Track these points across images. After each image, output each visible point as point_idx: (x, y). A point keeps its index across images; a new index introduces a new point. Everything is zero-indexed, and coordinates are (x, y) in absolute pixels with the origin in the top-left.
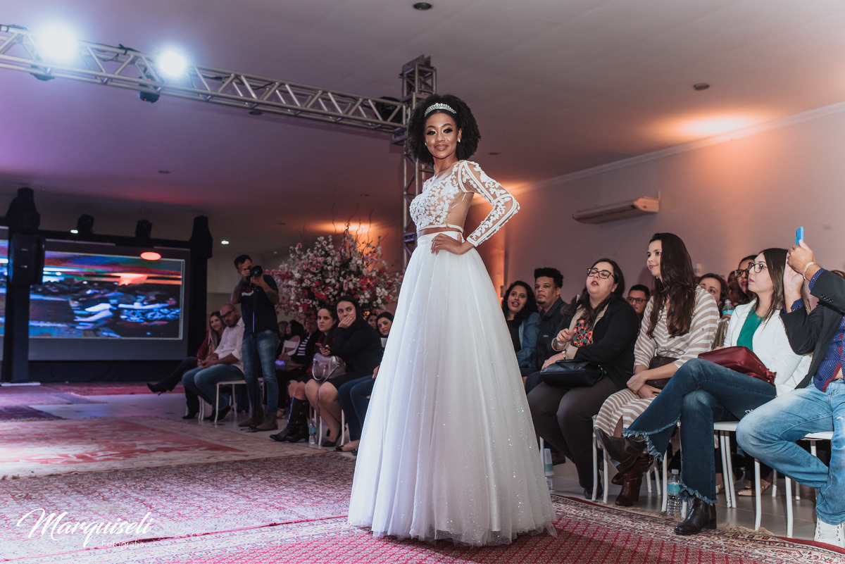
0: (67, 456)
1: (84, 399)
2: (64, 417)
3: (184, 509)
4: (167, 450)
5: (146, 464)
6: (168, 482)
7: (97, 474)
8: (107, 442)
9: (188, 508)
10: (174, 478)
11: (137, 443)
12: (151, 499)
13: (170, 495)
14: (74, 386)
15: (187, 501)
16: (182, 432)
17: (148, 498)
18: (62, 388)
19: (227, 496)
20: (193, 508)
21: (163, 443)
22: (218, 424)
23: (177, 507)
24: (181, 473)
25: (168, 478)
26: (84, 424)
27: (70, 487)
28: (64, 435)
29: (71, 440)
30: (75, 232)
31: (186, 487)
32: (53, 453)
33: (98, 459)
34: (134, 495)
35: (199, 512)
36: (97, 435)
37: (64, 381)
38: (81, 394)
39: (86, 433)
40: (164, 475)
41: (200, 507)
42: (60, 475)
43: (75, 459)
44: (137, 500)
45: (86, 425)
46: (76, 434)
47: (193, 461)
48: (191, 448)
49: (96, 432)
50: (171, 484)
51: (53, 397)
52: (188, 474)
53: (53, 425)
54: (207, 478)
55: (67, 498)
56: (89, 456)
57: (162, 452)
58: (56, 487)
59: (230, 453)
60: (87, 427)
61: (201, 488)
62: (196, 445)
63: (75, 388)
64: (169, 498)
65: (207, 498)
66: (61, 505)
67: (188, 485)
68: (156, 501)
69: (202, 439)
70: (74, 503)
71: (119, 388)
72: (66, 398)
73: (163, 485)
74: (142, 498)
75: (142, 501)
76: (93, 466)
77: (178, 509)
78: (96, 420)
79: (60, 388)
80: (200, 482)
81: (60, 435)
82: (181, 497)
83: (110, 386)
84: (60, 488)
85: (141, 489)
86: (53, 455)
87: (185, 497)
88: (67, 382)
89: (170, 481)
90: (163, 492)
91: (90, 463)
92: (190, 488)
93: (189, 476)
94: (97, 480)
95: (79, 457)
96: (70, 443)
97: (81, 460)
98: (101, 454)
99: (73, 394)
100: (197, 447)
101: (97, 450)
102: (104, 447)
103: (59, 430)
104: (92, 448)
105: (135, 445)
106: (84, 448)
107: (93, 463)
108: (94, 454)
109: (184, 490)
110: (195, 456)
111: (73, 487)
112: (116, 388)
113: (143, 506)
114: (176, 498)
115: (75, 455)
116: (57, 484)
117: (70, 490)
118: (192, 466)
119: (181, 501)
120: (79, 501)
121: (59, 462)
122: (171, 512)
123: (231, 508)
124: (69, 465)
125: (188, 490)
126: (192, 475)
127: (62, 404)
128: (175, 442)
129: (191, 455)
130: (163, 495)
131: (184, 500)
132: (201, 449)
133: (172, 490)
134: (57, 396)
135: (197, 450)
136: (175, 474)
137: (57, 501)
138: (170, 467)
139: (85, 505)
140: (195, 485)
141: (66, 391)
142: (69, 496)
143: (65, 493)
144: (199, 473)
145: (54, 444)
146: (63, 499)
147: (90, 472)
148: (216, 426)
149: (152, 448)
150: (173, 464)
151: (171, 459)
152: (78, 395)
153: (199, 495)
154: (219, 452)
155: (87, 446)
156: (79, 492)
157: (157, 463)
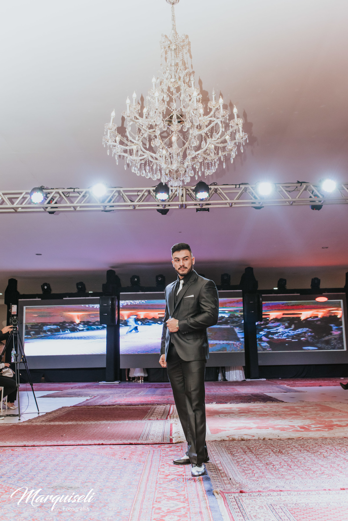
0: (294, 426)
1: (293, 390)
2: (285, 401)
5: (343, 434)
7: (315, 439)
8: (315, 418)
11: (333, 419)
14: (285, 381)
18: (279, 382)
26: (297, 406)
27: (301, 447)
28: (289, 413)
29: (293, 416)
30: (276, 289)
32: (286, 424)
33: (312, 429)
34: (342, 455)
36: (308, 413)
37: (279, 378)
38: (291, 386)
39: (301, 412)
42: (294, 439)
43: (299, 429)
44: (344, 459)
45: (299, 406)
46: (295, 412)
49: (306, 411)
51: (275, 388)
53: (281, 406)
55: (302, 455)
56: (307, 427)
58: (294, 446)
60: (300, 408)
63: (285, 382)
66: (300, 459)
70: (307, 458)
71: (311, 382)
72: (282, 389)
76: (311, 434)
78: (304, 403)
79: (277, 382)
81: (286, 413)
83: (305, 381)
84: (296, 448)
85: (345, 452)
86: (286, 425)
88: (280, 378)
91: (309, 432)
94: (316, 443)
95: (302, 427)
96: (293, 418)
97: (303, 430)
98: (313, 426)
99: (285, 386)
101: (310, 423)
102: (314, 422)
103: (284, 410)
104: (307, 422)
105: (332, 421)
106: (303, 422)
107: (311, 432)
108: (309, 426)
111: (304, 448)
112: (309, 382)
115: (298, 426)
116: (294, 444)
117: (302, 449)
120: (310, 457)
121: (290, 430)
124: (297, 432)
127: (281, 392)
134: (277, 387)
137: (297, 456)
139: (314, 460)
141: (281, 384)
142: (303, 453)
143: (300, 451)
145: (285, 418)
146: (300, 455)
147: (311, 438)
149: (343, 423)
152: (289, 387)
155: (304, 421)
156: (308, 451)
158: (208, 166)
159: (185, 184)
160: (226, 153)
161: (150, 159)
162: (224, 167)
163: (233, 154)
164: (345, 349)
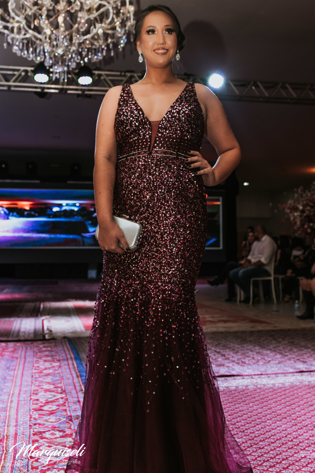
3: (244, 358)
4: (225, 322)
5: (214, 330)
6: (231, 342)
9: (246, 358)
10: (234, 339)
11: (207, 316)
12: (223, 352)
15: (245, 354)
16: (231, 310)
17: (222, 351)
19: (268, 352)
20: (249, 358)
21: (222, 317)
23: (240, 357)
24: (237, 337)
25: (230, 339)
31: (242, 346)
34: (213, 348)
35: (254, 361)
40: (227, 337)
41: (253, 358)
44: (216, 351)
47: (243, 329)
48: (240, 321)
50: (233, 343)
54: (253, 340)
57: (222, 322)
59: (264, 325)
61: (251, 346)
62: (242, 318)
65: (257, 353)
67: (243, 344)
68: (227, 353)
69: (245, 315)
73: (228, 343)
74: (218, 350)
75: (219, 353)
77: (240, 359)
80: (250, 342)
82: (241, 351)
85: (216, 345)
89: (232, 340)
90: (230, 348)
92: (245, 345)
93: (242, 338)
100: (243, 320)
105: (205, 318)
110: (243, 326)
113: (220, 356)
114: (238, 352)
118: (243, 332)
119: (241, 354)
122: (237, 360)
123: (273, 360)
125: (244, 347)
128: (228, 316)
129: (240, 325)
131: (243, 353)
132: (246, 321)
133: (234, 347)
135: (243, 322)
136: (234, 337)
138: (229, 332)
140: (247, 344)
144: (248, 337)
148: (251, 307)
149: (216, 320)
150: (231, 330)
151: (229, 327)
153: (251, 351)
154: (257, 324)
157: (221, 330)
158: (96, 51)
159: (71, 69)
160: (115, 40)
161: (33, 39)
162: (112, 54)
163: (122, 42)
164: (221, 248)
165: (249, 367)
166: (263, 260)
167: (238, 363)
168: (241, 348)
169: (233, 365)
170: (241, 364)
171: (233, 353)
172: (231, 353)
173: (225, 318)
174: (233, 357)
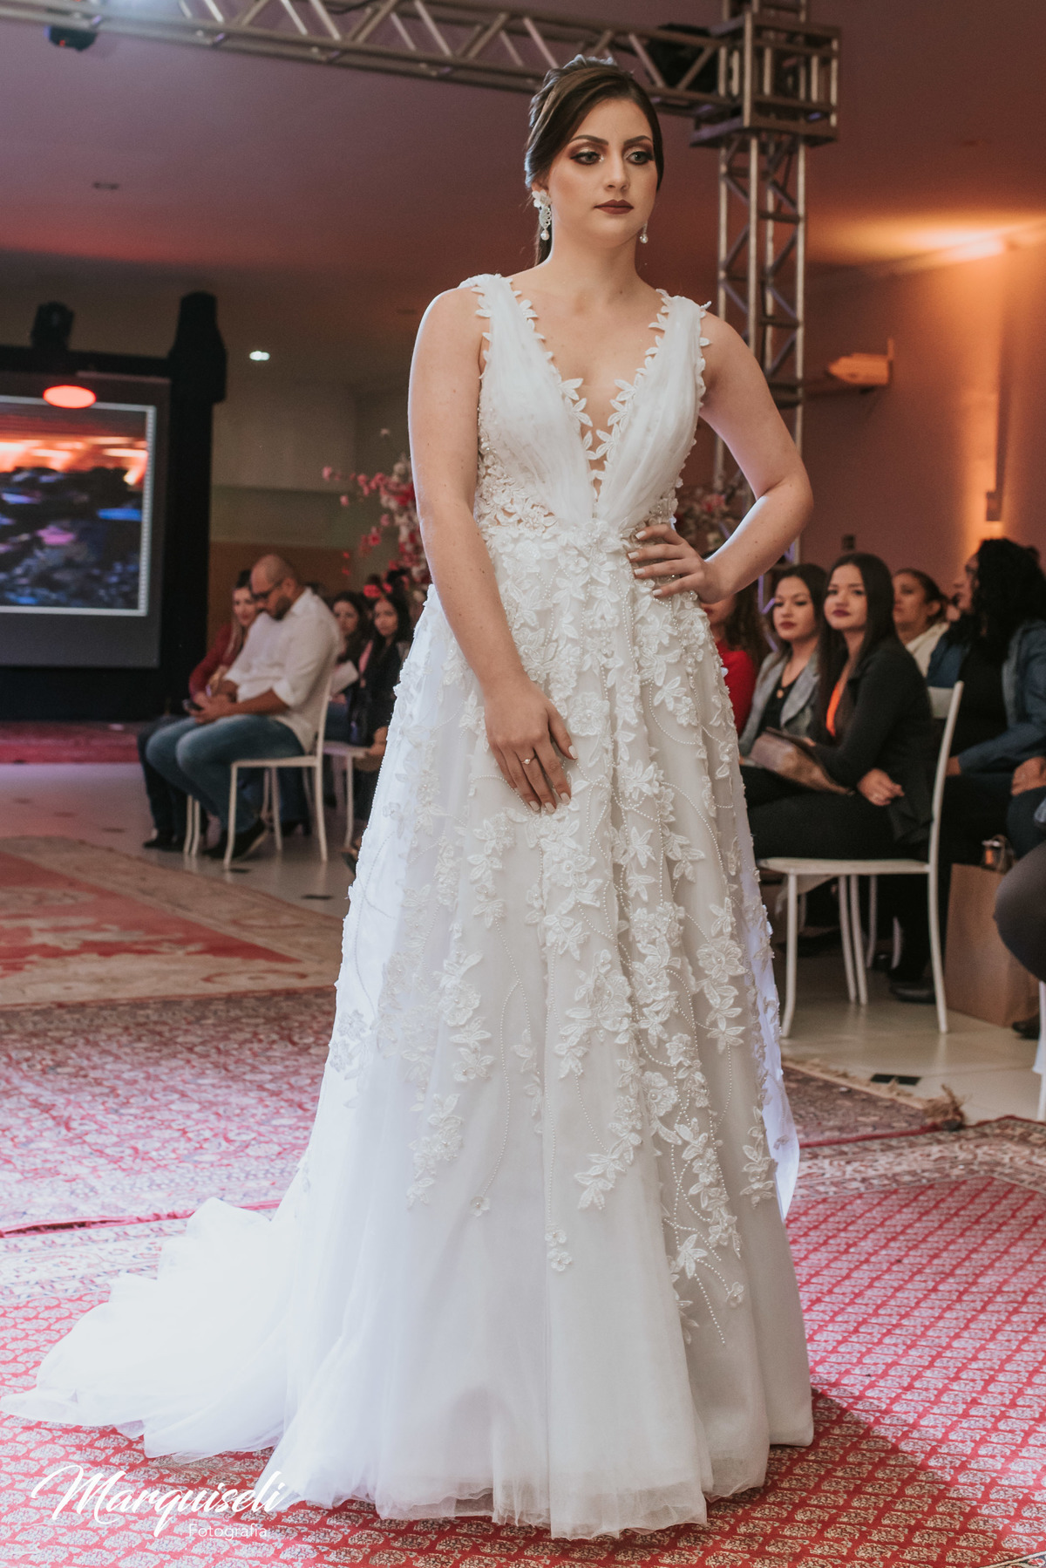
3: (147, 1135)
4: (107, 950)
6: (109, 1053)
9: (155, 1133)
10: (124, 1039)
12: (69, 1101)
13: (113, 1090)
15: (155, 1113)
16: (144, 892)
17: (60, 1099)
19: (250, 1100)
20: (167, 1134)
21: (96, 928)
22: (234, 871)
23: (131, 1128)
24: (139, 1025)
25: (110, 1037)
31: (151, 1070)
34: (28, 1087)
35: (182, 1145)
40: (98, 1030)
41: (184, 1132)
44: (35, 1102)
47: (168, 988)
48: (165, 948)
50: (117, 1058)
52: (158, 1028)
54: (203, 1043)
57: (95, 956)
59: (261, 964)
61: (187, 1073)
62: (179, 935)
64: (111, 1102)
65: (205, 1106)
67: (157, 1063)
68: (84, 1108)
69: (192, 916)
73: (96, 1059)
74: (46, 1096)
75: (48, 1107)
77: (132, 1136)
80: (186, 1055)
82: (141, 1099)
85: (44, 1071)
87: (150, 1102)
89: (114, 1047)
90: (98, 1082)
92: (162, 1070)
93: (160, 1034)
100: (182, 943)
105: (29, 931)
109: (148, 1078)
110: (175, 972)
113: (49, 1124)
114: (126, 1104)
118: (168, 1003)
119: (138, 1112)
122: (115, 1145)
123: (260, 1139)
125: (157, 1078)
126: (165, 1029)
128: (127, 927)
129: (166, 967)
130: (97, 1090)
131: (147, 1109)
132: (192, 948)
133: (118, 1078)
135: (180, 953)
136: (126, 1029)
138: (111, 1005)
140: (174, 1063)
144: (185, 1027)
148: (229, 877)
149: (69, 941)
150: (123, 994)
151: (115, 980)
153: (183, 1095)
154: (234, 962)
164: (142, 610)
165: (159, 1177)
166: (284, 692)
167: (117, 1161)
168: (143, 1084)
169: (95, 1169)
170: (128, 1162)
171: (107, 1111)
172: (98, 1110)
173: (110, 935)
174: (102, 1128)
